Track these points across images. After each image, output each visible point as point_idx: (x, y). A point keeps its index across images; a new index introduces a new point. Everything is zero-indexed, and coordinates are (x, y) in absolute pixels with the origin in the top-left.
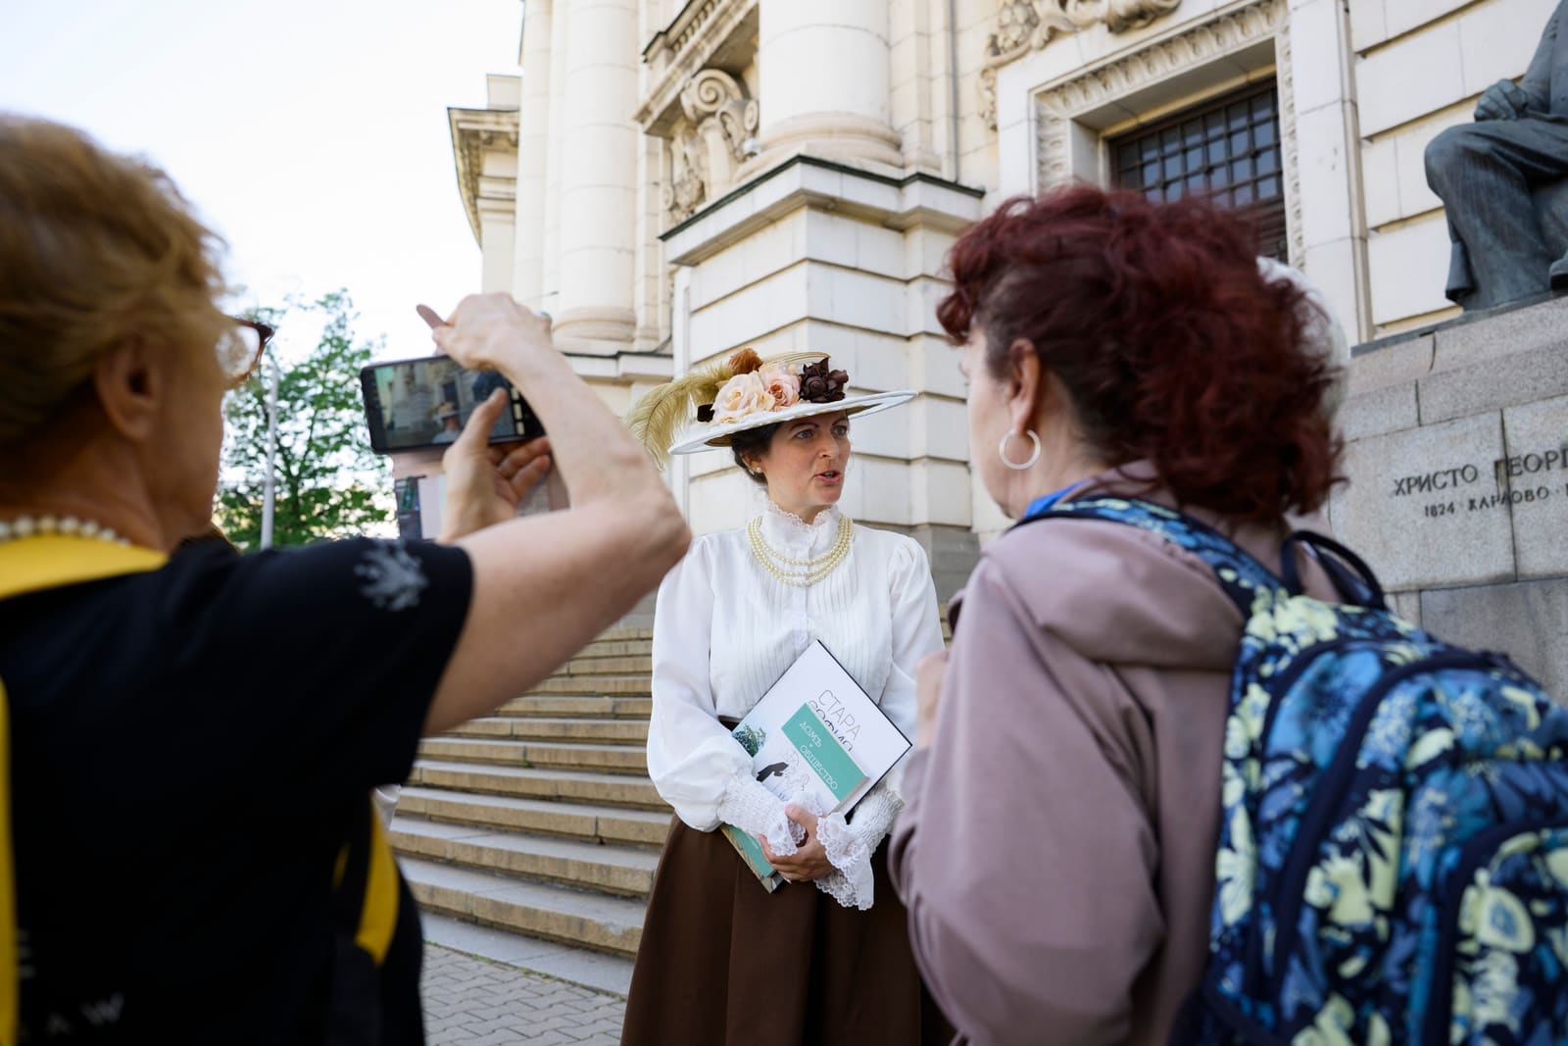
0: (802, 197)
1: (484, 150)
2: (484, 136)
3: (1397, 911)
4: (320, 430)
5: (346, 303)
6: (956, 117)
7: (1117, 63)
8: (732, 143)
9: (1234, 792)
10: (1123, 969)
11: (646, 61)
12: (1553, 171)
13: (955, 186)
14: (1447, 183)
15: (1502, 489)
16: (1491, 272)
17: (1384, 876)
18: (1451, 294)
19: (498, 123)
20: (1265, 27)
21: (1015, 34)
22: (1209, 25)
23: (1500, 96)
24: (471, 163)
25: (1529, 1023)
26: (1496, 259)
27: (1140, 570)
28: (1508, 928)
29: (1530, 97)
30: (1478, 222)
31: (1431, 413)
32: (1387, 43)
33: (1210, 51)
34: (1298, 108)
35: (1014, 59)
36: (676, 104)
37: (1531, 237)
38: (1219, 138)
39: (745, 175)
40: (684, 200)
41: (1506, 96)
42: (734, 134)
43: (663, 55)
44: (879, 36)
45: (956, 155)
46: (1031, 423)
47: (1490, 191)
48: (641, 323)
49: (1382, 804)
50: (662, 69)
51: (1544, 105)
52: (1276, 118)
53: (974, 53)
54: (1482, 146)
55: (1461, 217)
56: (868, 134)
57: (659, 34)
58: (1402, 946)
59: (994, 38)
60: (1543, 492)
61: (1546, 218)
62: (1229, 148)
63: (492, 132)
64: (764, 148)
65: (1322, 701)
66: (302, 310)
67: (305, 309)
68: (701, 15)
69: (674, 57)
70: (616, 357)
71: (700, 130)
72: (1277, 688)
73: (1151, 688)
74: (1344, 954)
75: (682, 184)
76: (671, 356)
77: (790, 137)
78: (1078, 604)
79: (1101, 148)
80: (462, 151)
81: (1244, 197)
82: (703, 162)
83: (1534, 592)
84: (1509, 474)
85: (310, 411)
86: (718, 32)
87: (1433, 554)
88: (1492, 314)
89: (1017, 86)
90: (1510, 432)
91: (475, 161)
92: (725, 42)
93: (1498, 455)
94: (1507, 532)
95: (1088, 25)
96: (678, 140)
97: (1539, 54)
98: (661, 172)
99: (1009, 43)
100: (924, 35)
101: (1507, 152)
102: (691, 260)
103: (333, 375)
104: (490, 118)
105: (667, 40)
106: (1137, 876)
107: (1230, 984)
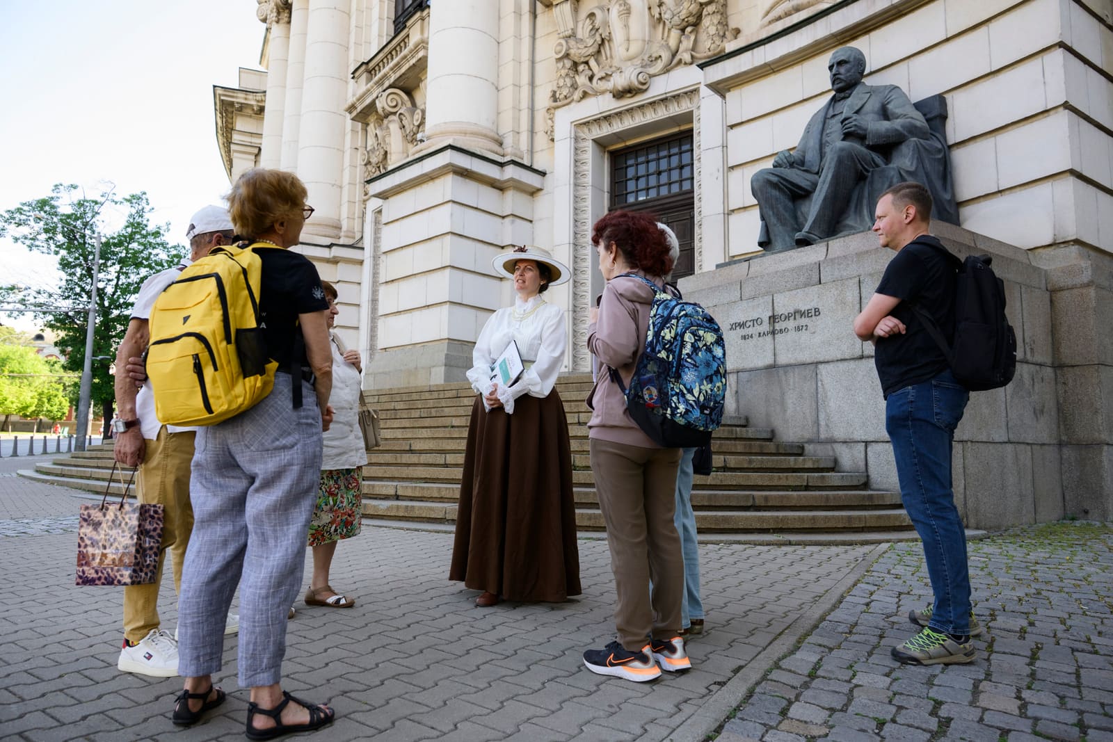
0: (450, 167)
1: (236, 115)
2: (237, 106)
3: (675, 338)
4: (123, 280)
5: (144, 201)
6: (532, 132)
7: (616, 114)
8: (405, 131)
9: (651, 322)
10: (632, 349)
11: (353, 78)
12: (803, 193)
13: (530, 168)
14: (759, 194)
15: (771, 328)
16: (775, 235)
17: (673, 332)
18: (761, 244)
19: (246, 99)
20: (689, 105)
21: (565, 92)
22: (662, 100)
23: (783, 158)
24: (226, 121)
25: (692, 353)
26: (778, 230)
27: (637, 285)
28: (690, 339)
29: (796, 158)
30: (771, 213)
31: (746, 295)
32: (742, 123)
33: (662, 113)
34: (702, 147)
35: (564, 105)
36: (373, 103)
37: (792, 221)
38: (665, 157)
39: (417, 152)
40: (374, 160)
41: (786, 158)
42: (407, 126)
43: (365, 76)
44: (493, 84)
45: (532, 152)
46: (615, 259)
47: (777, 199)
48: (344, 228)
49: (674, 321)
50: (362, 86)
51: (802, 163)
52: (692, 150)
53: (543, 100)
54: (775, 179)
55: (764, 210)
56: (485, 136)
57: (363, 63)
58: (675, 343)
59: (555, 92)
60: (786, 330)
61: (799, 213)
62: (669, 163)
63: (242, 104)
64: (429, 138)
65: (666, 307)
66: (114, 203)
67: (116, 203)
68: (389, 57)
69: (372, 79)
70: (330, 246)
71: (385, 121)
72: (658, 306)
73: (638, 306)
74: (666, 344)
75: (373, 150)
76: (363, 249)
77: (444, 134)
78: (625, 290)
79: (606, 155)
80: (221, 113)
81: (675, 189)
82: (387, 140)
83: (781, 371)
84: (774, 322)
85: (117, 267)
86: (400, 68)
87: (744, 356)
88: (773, 254)
89: (565, 119)
90: (775, 305)
91: (230, 121)
92: (403, 74)
93: (770, 314)
94: (772, 346)
95: (603, 93)
96: (372, 126)
97: (803, 138)
98: (359, 143)
99: (562, 96)
100: (517, 86)
101: (784, 183)
102: (384, 196)
103: (134, 245)
104: (241, 95)
105: (368, 68)
106: (635, 334)
107: (648, 350)
